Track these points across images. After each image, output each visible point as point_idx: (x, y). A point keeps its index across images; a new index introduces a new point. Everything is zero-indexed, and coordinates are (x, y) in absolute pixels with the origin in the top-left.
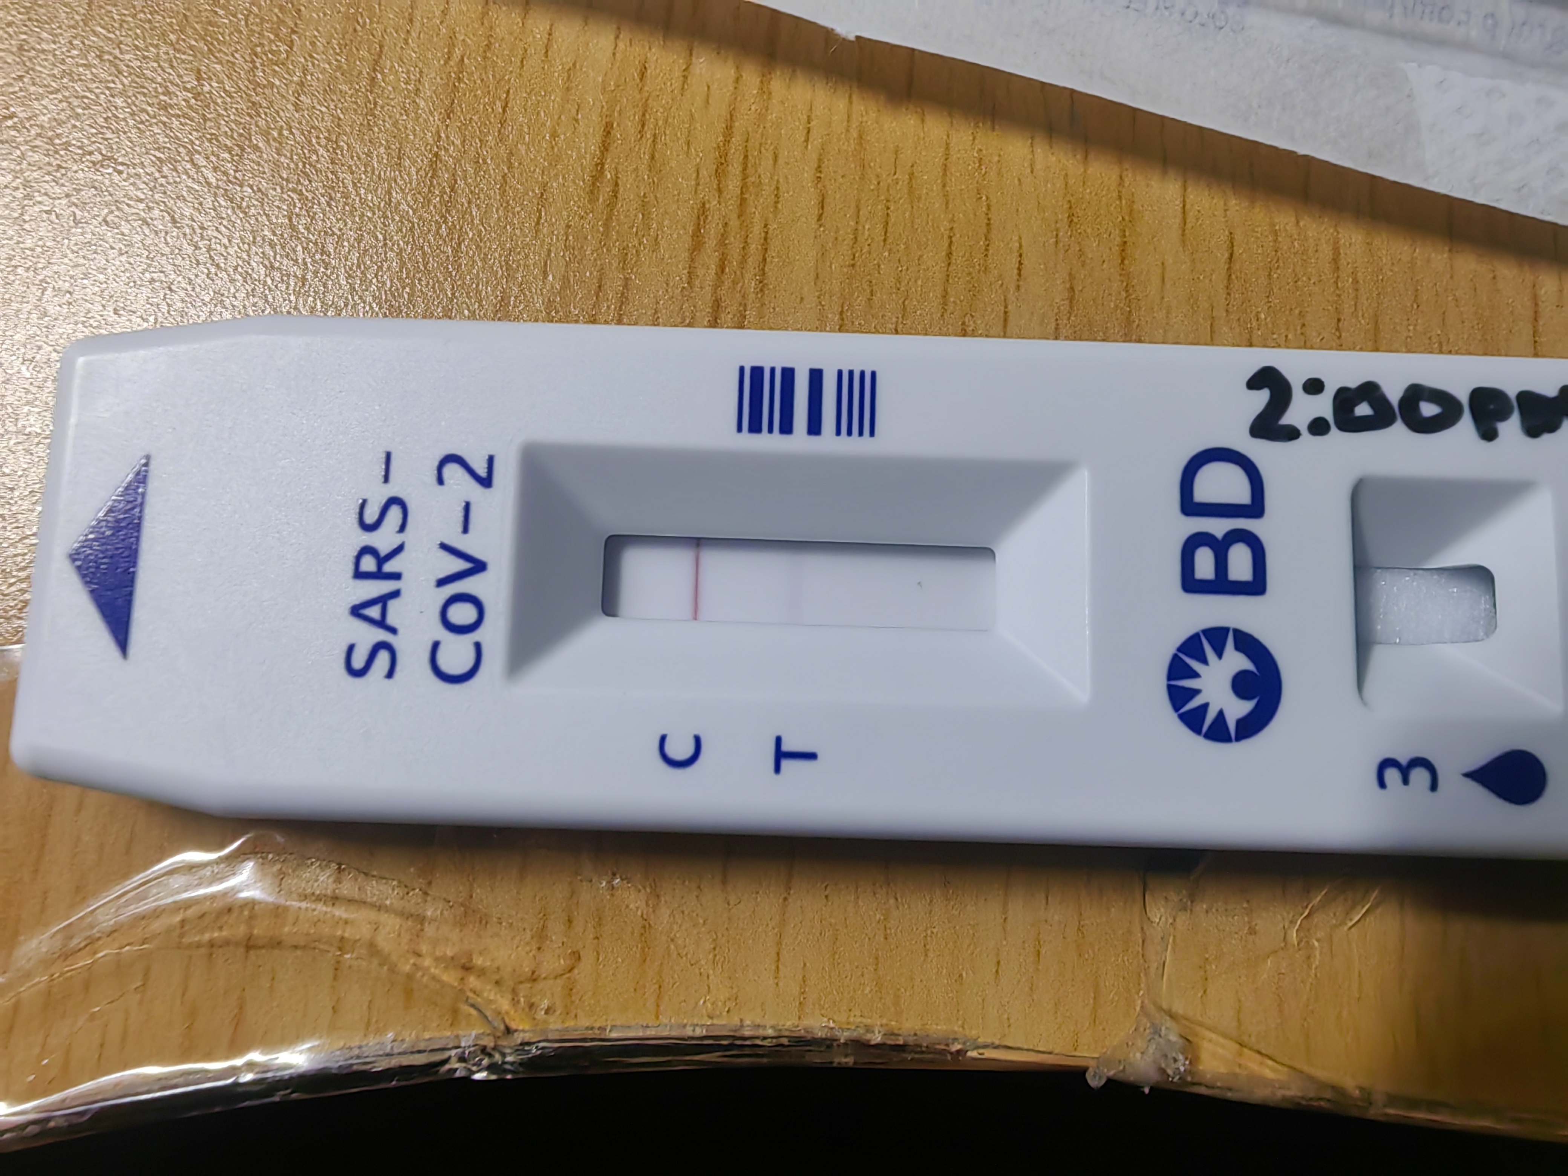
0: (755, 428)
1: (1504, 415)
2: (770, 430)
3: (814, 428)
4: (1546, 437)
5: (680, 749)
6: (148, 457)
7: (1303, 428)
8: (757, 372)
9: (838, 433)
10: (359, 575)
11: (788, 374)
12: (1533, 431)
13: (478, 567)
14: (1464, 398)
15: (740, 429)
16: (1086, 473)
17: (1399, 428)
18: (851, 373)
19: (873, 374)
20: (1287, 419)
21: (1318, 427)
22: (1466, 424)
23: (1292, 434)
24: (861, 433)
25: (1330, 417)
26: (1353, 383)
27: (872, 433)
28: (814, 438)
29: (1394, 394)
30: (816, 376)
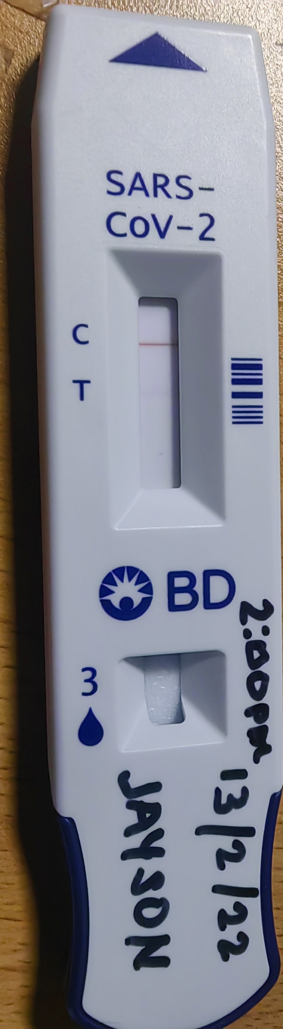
0: (234, 367)
1: (256, 720)
2: (233, 374)
3: (235, 395)
4: (248, 740)
5: (82, 334)
6: (206, 71)
7: (246, 626)
8: (260, 367)
9: (234, 407)
10: (155, 176)
11: (259, 382)
12: (250, 733)
13: (162, 234)
14: (263, 701)
15: (233, 359)
16: (220, 526)
17: (249, 671)
18: (261, 412)
19: (261, 423)
20: (250, 619)
21: (247, 634)
22: (252, 702)
23: (243, 621)
24: (234, 417)
25: (252, 639)
26: (268, 649)
27: (234, 423)
28: (230, 395)
29: (264, 668)
30: (259, 395)
